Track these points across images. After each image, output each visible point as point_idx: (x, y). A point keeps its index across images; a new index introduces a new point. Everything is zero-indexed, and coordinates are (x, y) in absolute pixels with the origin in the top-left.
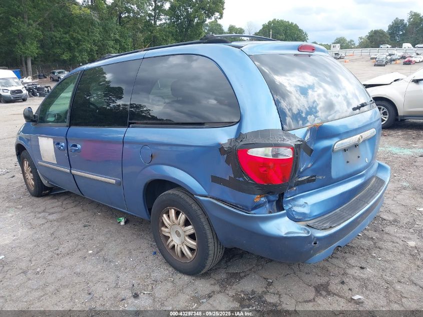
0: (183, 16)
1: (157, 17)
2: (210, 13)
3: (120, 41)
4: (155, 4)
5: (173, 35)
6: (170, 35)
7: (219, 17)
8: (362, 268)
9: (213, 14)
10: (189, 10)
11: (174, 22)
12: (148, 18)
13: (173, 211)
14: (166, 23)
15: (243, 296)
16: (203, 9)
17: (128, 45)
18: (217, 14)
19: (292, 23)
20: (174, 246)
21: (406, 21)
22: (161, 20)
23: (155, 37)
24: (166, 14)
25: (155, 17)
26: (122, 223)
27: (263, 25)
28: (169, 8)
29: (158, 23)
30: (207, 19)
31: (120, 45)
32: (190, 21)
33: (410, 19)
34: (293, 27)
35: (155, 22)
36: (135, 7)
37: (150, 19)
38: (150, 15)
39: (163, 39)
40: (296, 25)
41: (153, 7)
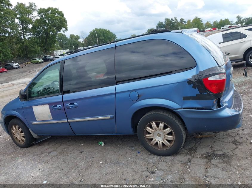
0: (42, 32)
1: (24, 34)
2: (59, 29)
3: (2, 51)
4: (23, 26)
5: (38, 44)
6: (36, 44)
7: (65, 30)
8: (243, 130)
9: (61, 29)
10: (46, 28)
11: (37, 36)
12: (19, 35)
13: (154, 123)
14: (32, 37)
15: (205, 156)
16: (54, 26)
17: (9, 53)
18: (64, 29)
19: (106, 30)
20: (157, 143)
21: (164, 23)
22: (28, 35)
23: (26, 46)
24: (30, 32)
25: (23, 34)
26: (103, 145)
27: (90, 32)
28: (32, 27)
29: (26, 37)
30: (58, 32)
31: (3, 54)
32: (47, 34)
33: (165, 22)
34: (107, 32)
35: (24, 37)
36: (9, 29)
37: (20, 36)
38: (20, 33)
39: (32, 47)
40: (108, 30)
41: (21, 28)
